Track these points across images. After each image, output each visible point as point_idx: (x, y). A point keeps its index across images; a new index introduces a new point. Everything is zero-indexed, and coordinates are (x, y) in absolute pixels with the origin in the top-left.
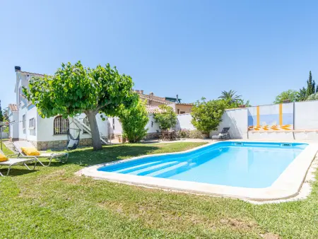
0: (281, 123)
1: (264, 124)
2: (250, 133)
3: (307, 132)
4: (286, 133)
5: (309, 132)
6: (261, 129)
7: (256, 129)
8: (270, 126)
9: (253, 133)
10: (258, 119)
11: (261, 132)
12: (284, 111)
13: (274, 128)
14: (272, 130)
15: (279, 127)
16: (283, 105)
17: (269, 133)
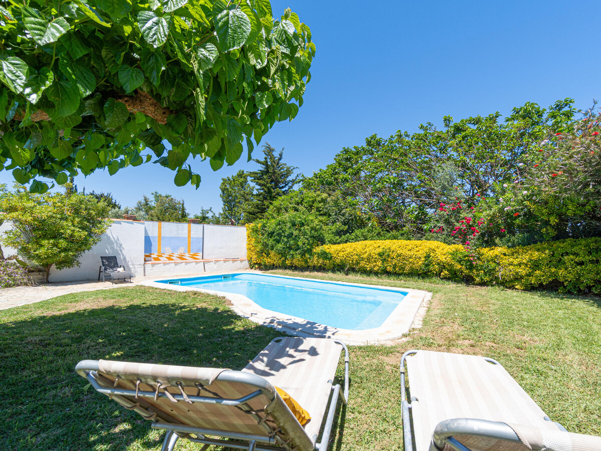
0: (189, 251)
1: (168, 251)
2: (148, 266)
3: (217, 261)
4: (197, 263)
5: (218, 261)
6: (163, 259)
7: (156, 259)
8: (176, 255)
9: (153, 265)
10: (159, 245)
11: (165, 264)
12: (193, 235)
13: (181, 257)
14: (180, 261)
15: (187, 256)
16: (192, 225)
17: (176, 264)
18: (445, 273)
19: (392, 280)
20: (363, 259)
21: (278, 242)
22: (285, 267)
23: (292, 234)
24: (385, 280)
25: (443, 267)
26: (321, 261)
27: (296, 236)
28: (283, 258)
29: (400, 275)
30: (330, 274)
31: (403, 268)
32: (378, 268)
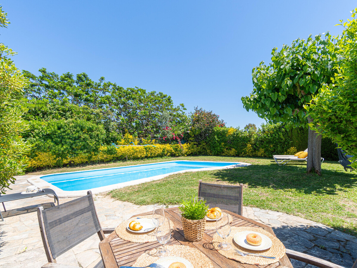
18: (169, 154)
19: (150, 160)
20: (136, 151)
21: (56, 143)
22: (57, 166)
23: (79, 137)
24: (147, 161)
25: (168, 151)
26: (105, 156)
27: (84, 139)
28: (60, 158)
29: (152, 157)
30: (112, 164)
31: (155, 154)
32: (144, 155)
